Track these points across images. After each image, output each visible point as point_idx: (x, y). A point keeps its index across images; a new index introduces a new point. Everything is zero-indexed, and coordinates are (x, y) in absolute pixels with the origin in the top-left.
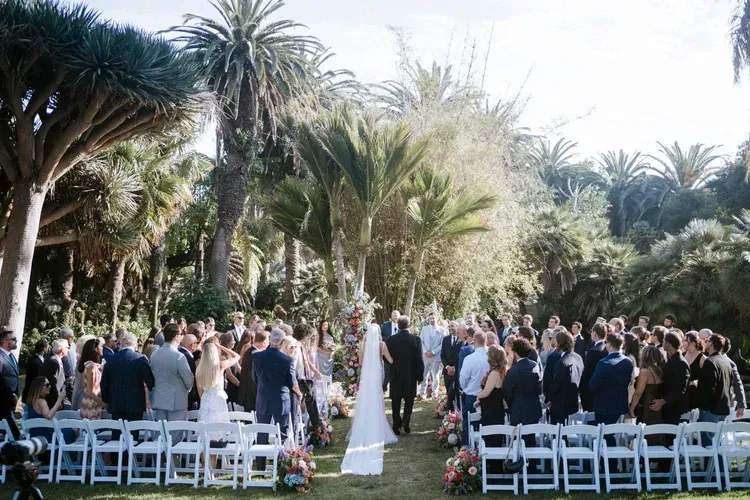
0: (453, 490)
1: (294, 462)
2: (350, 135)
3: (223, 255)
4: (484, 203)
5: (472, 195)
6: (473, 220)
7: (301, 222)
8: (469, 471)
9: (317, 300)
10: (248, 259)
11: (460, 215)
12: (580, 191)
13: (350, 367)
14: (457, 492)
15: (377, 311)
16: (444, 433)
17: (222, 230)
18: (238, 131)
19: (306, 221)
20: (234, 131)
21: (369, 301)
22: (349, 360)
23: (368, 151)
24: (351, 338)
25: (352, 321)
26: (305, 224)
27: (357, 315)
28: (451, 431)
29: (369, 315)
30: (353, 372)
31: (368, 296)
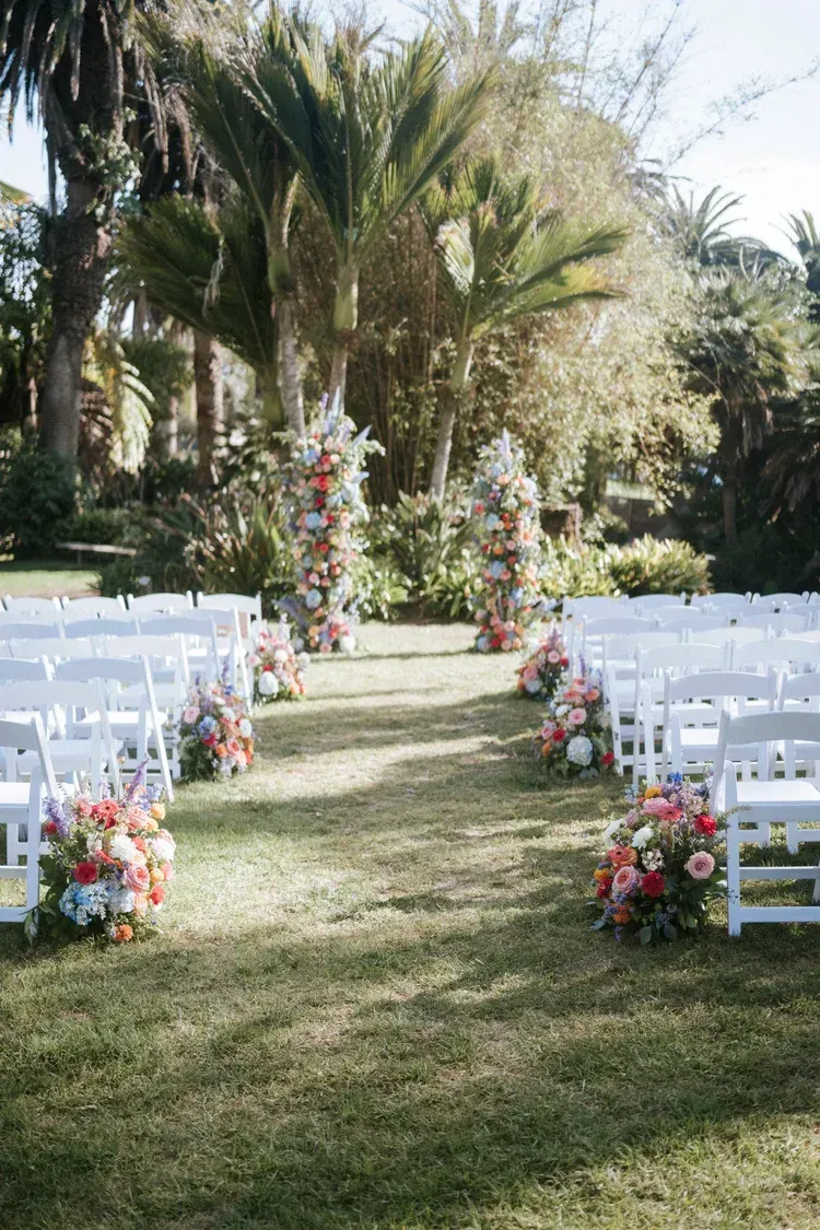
0: (632, 928)
1: (94, 844)
2: (306, 65)
3: (67, 390)
4: (601, 245)
5: (575, 230)
6: (581, 276)
7: (204, 285)
8: (689, 866)
9: (256, 476)
10: (120, 399)
11: (551, 271)
12: (762, 272)
13: (312, 587)
14: (646, 935)
15: (372, 461)
16: (559, 735)
17: (62, 342)
18: (86, 131)
19: (214, 281)
20: (76, 132)
21: (355, 435)
22: (309, 571)
23: (349, 105)
24: (313, 520)
25: (314, 483)
26: (212, 291)
27: (327, 468)
28: (576, 731)
29: (355, 467)
30: (319, 597)
31: (351, 425)
